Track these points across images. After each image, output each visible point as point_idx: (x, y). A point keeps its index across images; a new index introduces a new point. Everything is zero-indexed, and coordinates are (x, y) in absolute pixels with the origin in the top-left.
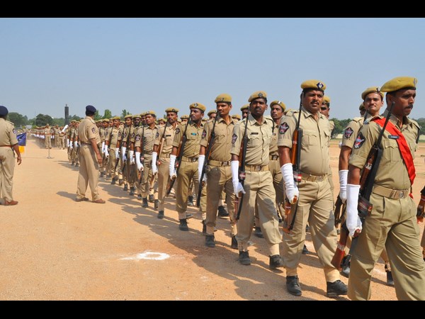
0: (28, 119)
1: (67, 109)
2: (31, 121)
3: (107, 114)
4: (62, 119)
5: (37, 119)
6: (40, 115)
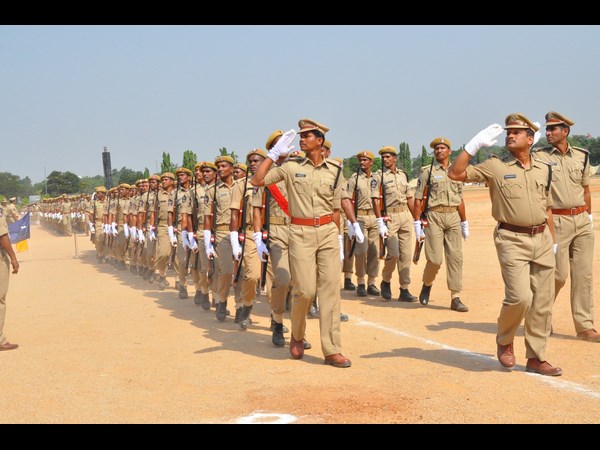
0: (33, 184)
1: (106, 157)
2: (38, 186)
3: (189, 158)
4: (98, 177)
5: (50, 182)
6: (55, 174)
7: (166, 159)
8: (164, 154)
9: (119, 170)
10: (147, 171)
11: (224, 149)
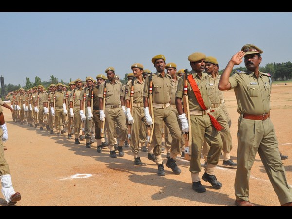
3: (37, 80)
7: (28, 80)
8: (27, 79)
9: (7, 85)
10: (20, 85)
11: (52, 76)
